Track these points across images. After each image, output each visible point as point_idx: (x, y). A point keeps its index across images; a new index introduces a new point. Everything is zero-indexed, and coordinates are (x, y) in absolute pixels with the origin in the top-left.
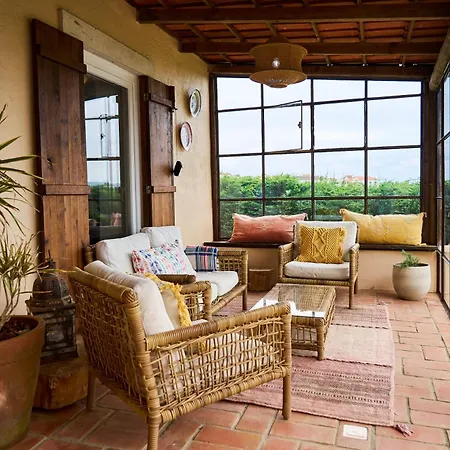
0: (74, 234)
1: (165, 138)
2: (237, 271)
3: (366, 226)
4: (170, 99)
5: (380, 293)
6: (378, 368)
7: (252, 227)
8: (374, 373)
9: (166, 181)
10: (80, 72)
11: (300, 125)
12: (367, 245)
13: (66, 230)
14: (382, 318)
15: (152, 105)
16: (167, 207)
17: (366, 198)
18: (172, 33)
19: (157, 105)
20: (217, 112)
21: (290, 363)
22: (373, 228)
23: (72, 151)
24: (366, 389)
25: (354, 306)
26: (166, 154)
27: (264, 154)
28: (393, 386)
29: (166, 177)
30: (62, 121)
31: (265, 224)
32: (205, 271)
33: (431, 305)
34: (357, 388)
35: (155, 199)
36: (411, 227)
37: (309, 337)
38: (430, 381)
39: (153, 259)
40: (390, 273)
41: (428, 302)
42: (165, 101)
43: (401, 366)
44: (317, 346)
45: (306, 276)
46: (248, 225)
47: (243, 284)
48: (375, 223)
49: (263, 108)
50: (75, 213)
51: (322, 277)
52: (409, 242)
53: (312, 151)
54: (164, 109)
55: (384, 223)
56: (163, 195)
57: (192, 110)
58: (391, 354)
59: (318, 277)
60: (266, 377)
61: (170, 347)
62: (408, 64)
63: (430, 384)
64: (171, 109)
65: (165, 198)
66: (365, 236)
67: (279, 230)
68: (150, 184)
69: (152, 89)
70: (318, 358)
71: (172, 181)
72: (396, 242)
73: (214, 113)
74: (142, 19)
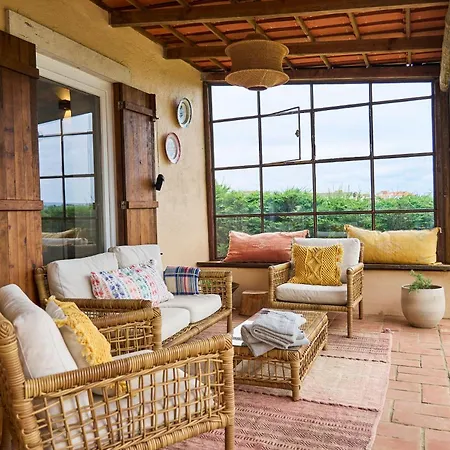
0: (20, 254)
1: (145, 150)
2: (220, 294)
3: (373, 243)
4: (150, 108)
5: (388, 319)
6: (361, 413)
7: (249, 245)
8: (355, 419)
9: (147, 196)
10: (31, 77)
11: (298, 133)
12: (373, 265)
13: (11, 250)
14: (382, 349)
15: (127, 114)
16: (148, 224)
17: (373, 213)
18: (154, 38)
19: (134, 114)
20: (212, 122)
21: (233, 410)
22: (380, 246)
23: (19, 163)
24: (339, 440)
25: (353, 334)
26: (145, 166)
27: (261, 166)
28: (374, 437)
29: (146, 192)
30: (6, 130)
31: (262, 242)
32: (186, 294)
33: (444, 334)
34: (329, 438)
35: (131, 216)
36: (424, 244)
37: (281, 373)
38: (421, 431)
39: (115, 281)
40: (398, 296)
41: (442, 330)
42: (144, 110)
43: (390, 410)
44: (291, 385)
45: (299, 300)
46: (244, 244)
47: (227, 308)
48: (384, 239)
49: (259, 117)
50: (24, 231)
51: (317, 301)
52: (421, 261)
53: (313, 162)
54: (144, 118)
55: (393, 239)
56: (142, 211)
57: (181, 120)
58: (382, 395)
59: (312, 301)
60: (198, 429)
61: (61, 393)
62: (417, 63)
63: (420, 435)
64: (152, 119)
65: (144, 215)
66: (372, 255)
67: (277, 248)
68: (125, 199)
69: (127, 97)
70: (293, 399)
71: (154, 197)
72: (406, 261)
73: (208, 123)
74: (114, 22)
